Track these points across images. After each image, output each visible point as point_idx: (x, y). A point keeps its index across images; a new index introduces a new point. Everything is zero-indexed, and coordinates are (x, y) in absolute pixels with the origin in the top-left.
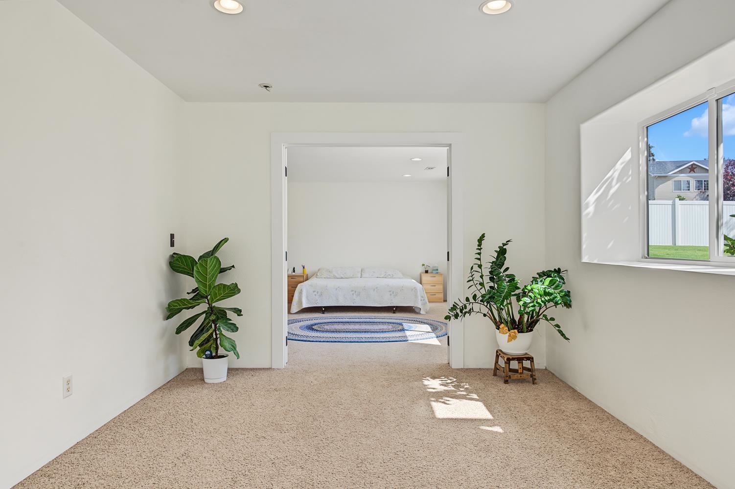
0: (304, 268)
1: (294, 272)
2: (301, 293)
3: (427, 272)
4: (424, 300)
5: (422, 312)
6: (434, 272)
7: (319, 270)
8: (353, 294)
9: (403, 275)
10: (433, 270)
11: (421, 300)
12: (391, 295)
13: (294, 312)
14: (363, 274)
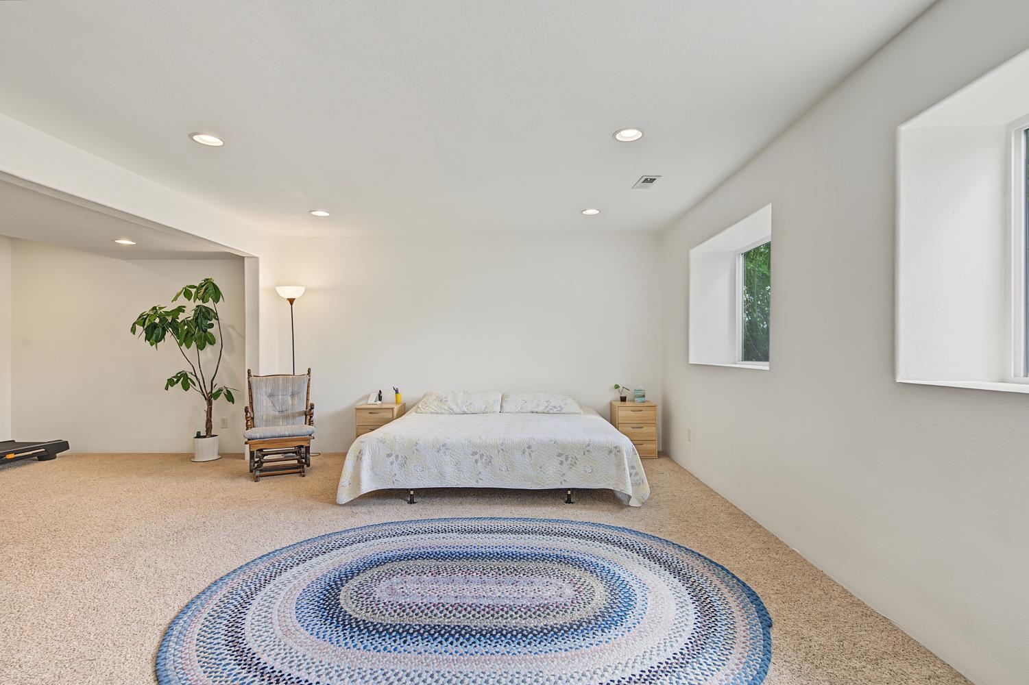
0: (397, 392)
1: (380, 399)
2: (359, 458)
3: (623, 399)
4: (637, 474)
5: (632, 503)
6: (636, 399)
7: (424, 396)
8: (476, 461)
9: (581, 406)
10: (636, 397)
11: (631, 474)
12: (561, 463)
13: (343, 503)
14: (504, 404)
